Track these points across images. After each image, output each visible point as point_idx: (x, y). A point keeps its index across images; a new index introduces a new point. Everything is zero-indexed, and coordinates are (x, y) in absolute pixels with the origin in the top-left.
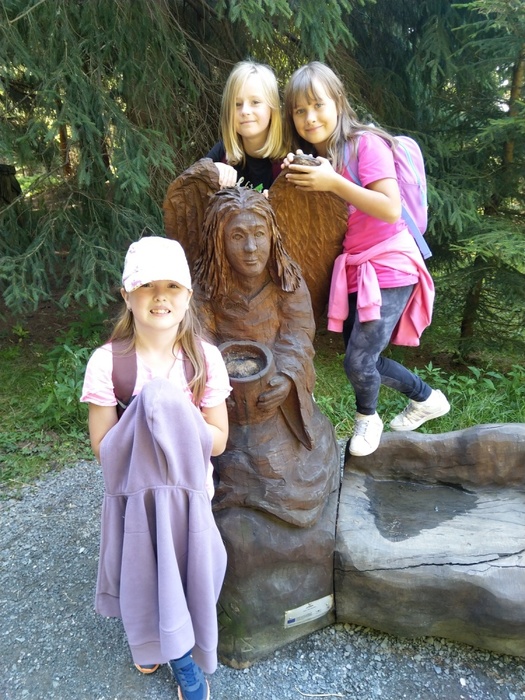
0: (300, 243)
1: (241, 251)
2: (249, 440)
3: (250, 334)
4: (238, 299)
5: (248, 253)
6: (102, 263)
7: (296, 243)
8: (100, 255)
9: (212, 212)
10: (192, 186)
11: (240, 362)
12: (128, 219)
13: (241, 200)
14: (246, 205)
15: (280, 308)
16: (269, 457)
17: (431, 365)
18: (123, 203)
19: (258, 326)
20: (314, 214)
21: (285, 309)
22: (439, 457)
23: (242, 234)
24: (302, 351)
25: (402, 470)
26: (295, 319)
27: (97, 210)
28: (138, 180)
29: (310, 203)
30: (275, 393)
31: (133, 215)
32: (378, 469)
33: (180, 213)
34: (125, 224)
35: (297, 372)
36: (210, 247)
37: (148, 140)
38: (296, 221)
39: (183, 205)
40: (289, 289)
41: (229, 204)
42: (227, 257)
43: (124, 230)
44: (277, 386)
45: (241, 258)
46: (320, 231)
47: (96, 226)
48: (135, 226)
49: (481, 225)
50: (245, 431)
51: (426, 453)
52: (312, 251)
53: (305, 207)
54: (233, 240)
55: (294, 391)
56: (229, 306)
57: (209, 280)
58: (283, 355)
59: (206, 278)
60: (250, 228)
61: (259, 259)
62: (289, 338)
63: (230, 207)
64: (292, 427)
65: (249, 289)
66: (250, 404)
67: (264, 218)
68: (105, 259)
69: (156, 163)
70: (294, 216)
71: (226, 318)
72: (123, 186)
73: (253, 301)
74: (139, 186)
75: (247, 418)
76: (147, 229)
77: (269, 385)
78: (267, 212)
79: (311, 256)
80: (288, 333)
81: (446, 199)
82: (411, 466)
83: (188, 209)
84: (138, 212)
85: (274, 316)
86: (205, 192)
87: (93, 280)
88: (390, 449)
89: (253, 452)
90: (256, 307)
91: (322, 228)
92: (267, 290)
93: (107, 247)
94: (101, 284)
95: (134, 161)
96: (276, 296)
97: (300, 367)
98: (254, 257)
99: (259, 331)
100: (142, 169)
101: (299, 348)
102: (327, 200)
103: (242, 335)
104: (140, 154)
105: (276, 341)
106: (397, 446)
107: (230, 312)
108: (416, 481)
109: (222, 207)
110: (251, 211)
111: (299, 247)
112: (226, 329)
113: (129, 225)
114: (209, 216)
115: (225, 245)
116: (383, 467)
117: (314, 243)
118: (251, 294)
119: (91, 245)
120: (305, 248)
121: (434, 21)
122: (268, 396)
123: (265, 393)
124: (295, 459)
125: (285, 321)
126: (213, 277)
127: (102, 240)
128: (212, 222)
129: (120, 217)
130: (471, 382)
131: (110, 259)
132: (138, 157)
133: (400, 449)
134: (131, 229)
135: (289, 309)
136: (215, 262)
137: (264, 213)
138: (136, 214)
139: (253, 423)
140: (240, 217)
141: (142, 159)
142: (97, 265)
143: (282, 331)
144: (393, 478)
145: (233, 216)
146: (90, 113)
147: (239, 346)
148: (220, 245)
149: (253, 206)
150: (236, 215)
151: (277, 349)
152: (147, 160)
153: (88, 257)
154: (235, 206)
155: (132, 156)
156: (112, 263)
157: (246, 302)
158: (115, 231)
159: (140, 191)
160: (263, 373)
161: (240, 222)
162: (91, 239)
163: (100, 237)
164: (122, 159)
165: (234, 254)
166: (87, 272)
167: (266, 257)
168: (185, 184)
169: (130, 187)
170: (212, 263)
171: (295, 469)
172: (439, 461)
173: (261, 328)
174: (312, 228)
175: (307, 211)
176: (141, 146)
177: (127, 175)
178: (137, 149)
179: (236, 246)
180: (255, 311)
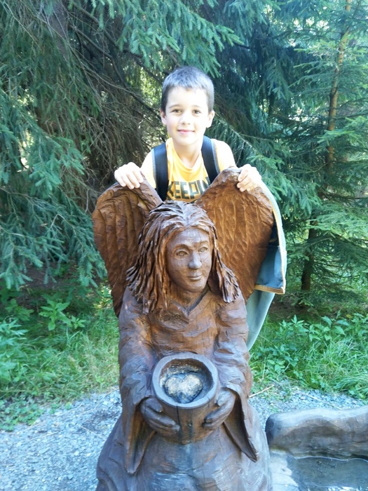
0: (226, 247)
1: (185, 267)
2: (194, 461)
3: (190, 345)
4: (177, 311)
5: (193, 269)
6: (19, 248)
7: (223, 247)
8: (18, 241)
9: (152, 228)
10: (123, 197)
11: (181, 377)
12: (43, 209)
13: (184, 216)
14: (190, 222)
15: (218, 318)
16: (215, 477)
17: (295, 318)
18: (38, 196)
19: (197, 337)
20: (240, 220)
21: (223, 317)
22: (353, 433)
23: (187, 251)
24: (242, 360)
25: (319, 446)
26: (234, 326)
27: (15, 202)
28: (51, 178)
29: (238, 211)
30: (223, 411)
31: (46, 205)
32: (297, 447)
33: (109, 222)
34: (40, 214)
35: (242, 384)
36: (149, 262)
37: (59, 146)
38: (223, 227)
39: (112, 215)
40: (230, 299)
41: (172, 221)
42: (168, 272)
43: (39, 218)
44: (224, 405)
45: (185, 274)
46: (246, 236)
47: (14, 216)
48: (49, 214)
49: (322, 207)
50: (188, 451)
51: (341, 430)
52: (237, 253)
53: (232, 215)
54: (176, 257)
55: (238, 404)
56: (167, 318)
57: (147, 292)
58: (224, 366)
59: (143, 291)
60: (195, 245)
61: (203, 274)
62: (228, 346)
63: (174, 224)
64: (234, 437)
65: (188, 300)
66: (196, 426)
67: (208, 233)
68: (22, 245)
69: (67, 164)
70: (222, 223)
71: (164, 330)
72: (38, 184)
73: (193, 312)
74: (52, 183)
75: (190, 437)
76: (59, 216)
77: (216, 405)
78: (210, 227)
79: (236, 257)
80: (227, 341)
81: (297, 189)
82: (327, 441)
83: (118, 219)
84: (51, 202)
85: (213, 325)
86: (135, 203)
87: (12, 264)
88: (308, 428)
89: (198, 474)
90: (196, 319)
91: (248, 233)
92: (206, 300)
93: (24, 234)
94: (18, 266)
95: (48, 163)
96: (214, 304)
97: (243, 378)
98: (198, 273)
99: (198, 342)
100: (55, 169)
101: (239, 356)
102: (255, 208)
103: (181, 346)
104: (53, 157)
105: (215, 349)
106: (315, 425)
107: (168, 324)
108: (332, 455)
109: (166, 224)
110: (196, 227)
111: (225, 250)
112: (162, 341)
113: (43, 214)
114: (149, 232)
115: (167, 261)
116: (302, 444)
117: (239, 246)
118: (189, 305)
119: (10, 232)
120: (231, 250)
121: (273, 62)
122: (214, 417)
123: (212, 413)
124: (239, 471)
125: (223, 329)
126: (152, 291)
127: (20, 227)
128: (153, 238)
129: (35, 208)
130: (326, 329)
131: (27, 244)
132: (52, 160)
133: (317, 428)
134: (45, 218)
135: (228, 317)
136: (155, 276)
137: (207, 229)
138: (49, 204)
139: (196, 442)
140: (184, 234)
141: (55, 162)
142: (14, 250)
143: (220, 339)
144: (311, 454)
145: (177, 233)
146: (8, 124)
147: (179, 360)
148: (162, 261)
149: (197, 223)
150: (180, 232)
151: (217, 359)
152: (59, 162)
153: (7, 243)
154: (180, 224)
155: (46, 159)
156: (29, 248)
157: (186, 314)
158: (31, 220)
159: (53, 188)
160: (211, 394)
161: (184, 239)
162: (9, 228)
163: (18, 225)
164: (37, 161)
165: (177, 271)
166: (6, 257)
167: (208, 271)
168: (116, 195)
169: (44, 184)
170: (151, 278)
171: (240, 483)
172: (353, 437)
173: (200, 338)
174: (237, 233)
175: (235, 218)
176: (54, 151)
177: (42, 175)
178: (50, 153)
179: (180, 263)
180: (195, 323)
